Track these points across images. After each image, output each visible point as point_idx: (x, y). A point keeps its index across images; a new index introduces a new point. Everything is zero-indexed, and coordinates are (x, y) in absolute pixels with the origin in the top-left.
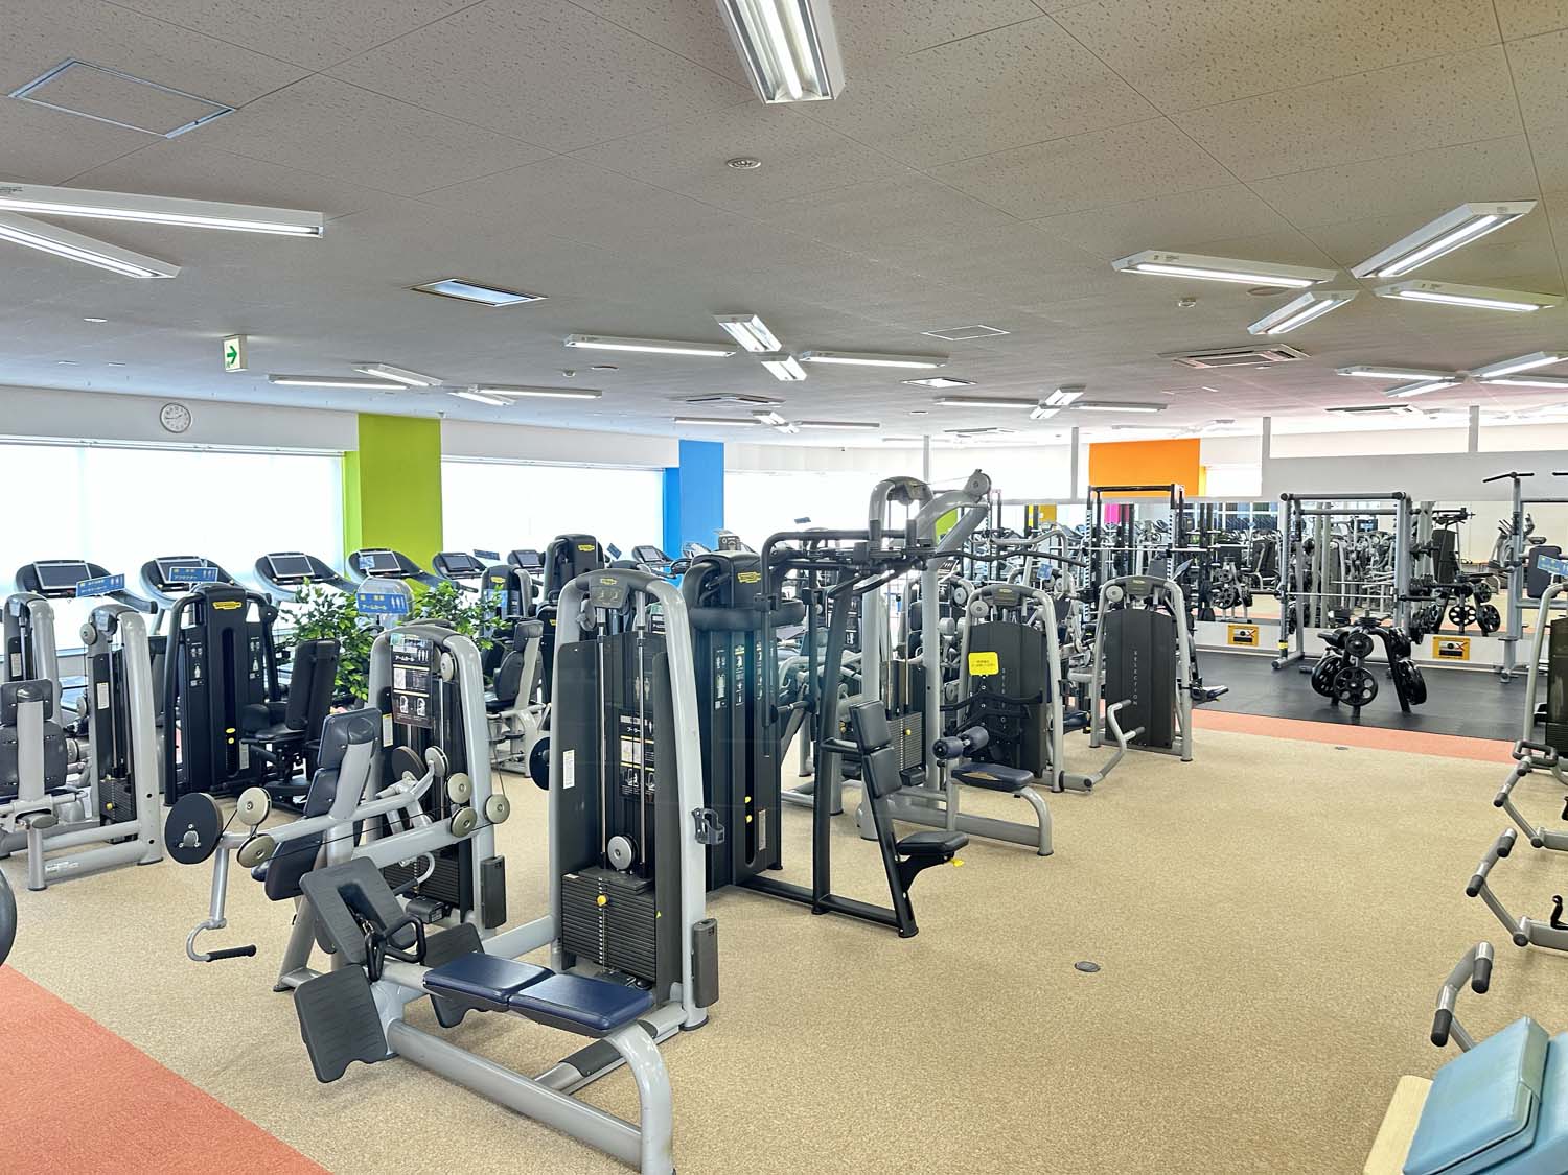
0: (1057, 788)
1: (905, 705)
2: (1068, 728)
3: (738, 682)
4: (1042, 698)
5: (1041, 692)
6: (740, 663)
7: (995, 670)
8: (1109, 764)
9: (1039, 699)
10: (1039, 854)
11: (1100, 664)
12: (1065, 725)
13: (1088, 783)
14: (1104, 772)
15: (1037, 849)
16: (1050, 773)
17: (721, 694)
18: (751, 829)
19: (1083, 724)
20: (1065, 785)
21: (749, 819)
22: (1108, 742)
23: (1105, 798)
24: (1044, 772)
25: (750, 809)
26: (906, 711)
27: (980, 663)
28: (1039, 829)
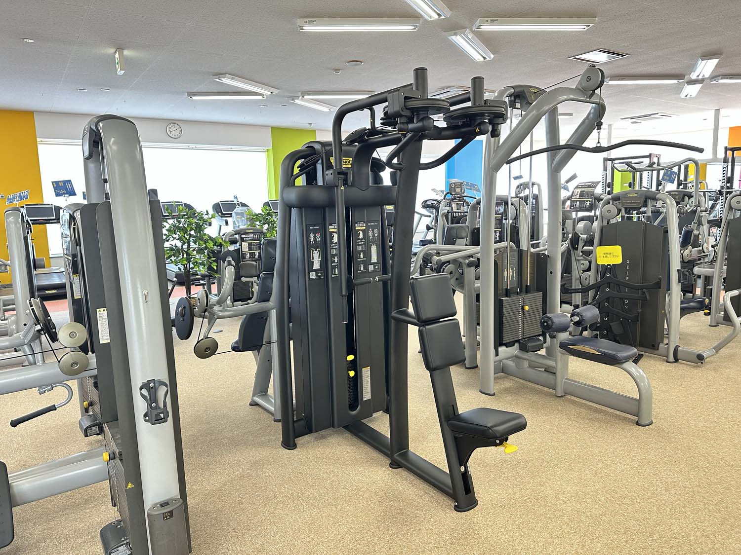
0: (671, 359)
1: (527, 286)
2: (684, 311)
3: (334, 256)
4: (661, 285)
5: (660, 279)
6: (335, 240)
7: (619, 260)
8: (723, 342)
9: (658, 285)
10: (638, 424)
11: (722, 262)
12: (682, 309)
13: (700, 358)
14: (718, 349)
15: (636, 418)
16: (666, 346)
17: (316, 266)
18: (355, 383)
19: (703, 306)
20: (678, 358)
21: (352, 374)
22: (724, 322)
23: (715, 370)
24: (661, 345)
25: (353, 365)
26: (527, 290)
27: (606, 255)
28: (639, 401)
